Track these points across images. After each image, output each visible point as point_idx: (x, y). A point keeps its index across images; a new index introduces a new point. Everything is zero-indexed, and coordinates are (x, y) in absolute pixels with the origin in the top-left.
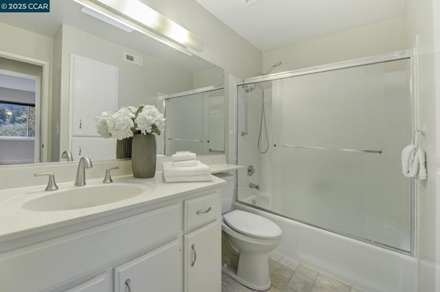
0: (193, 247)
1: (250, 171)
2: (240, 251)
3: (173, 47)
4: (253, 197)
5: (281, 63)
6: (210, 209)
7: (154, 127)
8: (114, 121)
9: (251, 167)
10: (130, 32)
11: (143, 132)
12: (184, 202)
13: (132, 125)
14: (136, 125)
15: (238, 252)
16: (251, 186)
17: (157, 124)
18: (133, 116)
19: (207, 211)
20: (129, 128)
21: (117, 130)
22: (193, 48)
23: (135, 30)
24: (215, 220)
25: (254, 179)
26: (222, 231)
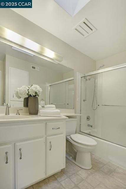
0: (50, 143)
1: (88, 118)
2: (77, 151)
3: (48, 60)
4: (89, 131)
5: (104, 65)
6: (59, 128)
7: (36, 93)
8: (20, 90)
9: (89, 116)
10: (33, 56)
11: (32, 95)
12: (46, 123)
13: (28, 92)
14: (29, 92)
15: (76, 151)
16: (89, 125)
17: (37, 92)
18: (28, 89)
19: (57, 129)
20: (26, 93)
21: (21, 94)
22: (58, 60)
23: (34, 55)
24: (62, 134)
25: (90, 123)
26: (66, 139)
